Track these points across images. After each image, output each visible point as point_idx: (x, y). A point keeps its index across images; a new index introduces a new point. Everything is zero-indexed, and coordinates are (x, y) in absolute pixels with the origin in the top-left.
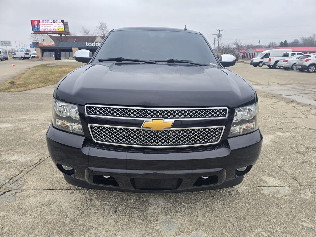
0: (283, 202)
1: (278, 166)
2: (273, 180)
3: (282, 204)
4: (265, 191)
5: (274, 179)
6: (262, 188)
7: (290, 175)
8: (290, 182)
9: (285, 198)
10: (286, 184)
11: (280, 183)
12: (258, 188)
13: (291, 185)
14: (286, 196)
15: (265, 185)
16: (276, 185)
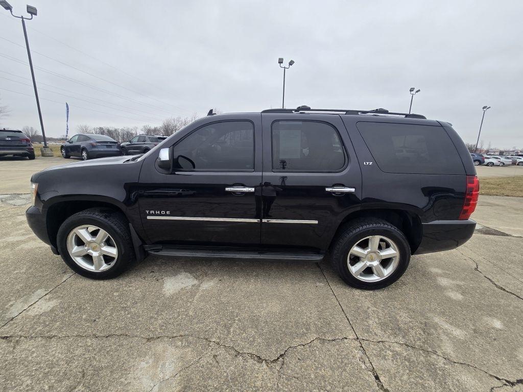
0: (12, 299)
1: (54, 336)
2: (41, 309)
3: (12, 296)
4: (41, 292)
5: (42, 311)
6: (47, 292)
7: (21, 336)
8: (15, 325)
9: (11, 303)
10: (20, 317)
11: (30, 313)
12: (51, 289)
13: (11, 322)
14: (12, 305)
15: (47, 297)
16: (33, 307)
